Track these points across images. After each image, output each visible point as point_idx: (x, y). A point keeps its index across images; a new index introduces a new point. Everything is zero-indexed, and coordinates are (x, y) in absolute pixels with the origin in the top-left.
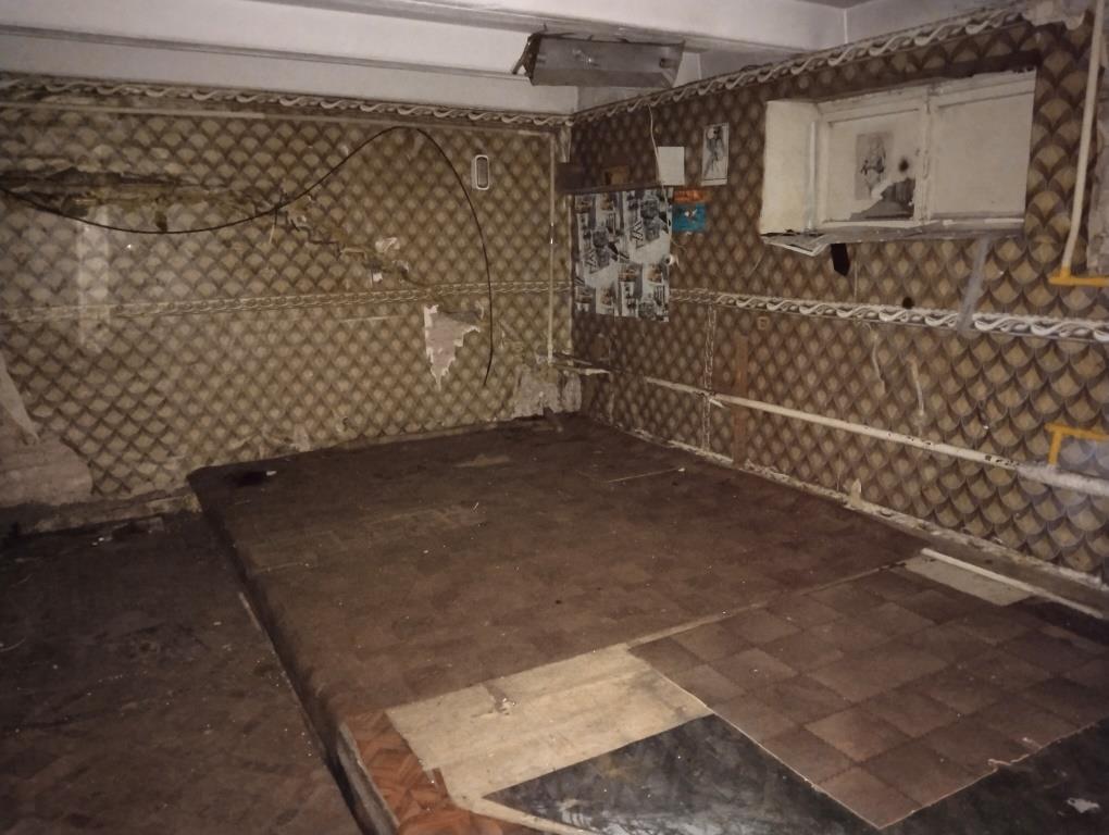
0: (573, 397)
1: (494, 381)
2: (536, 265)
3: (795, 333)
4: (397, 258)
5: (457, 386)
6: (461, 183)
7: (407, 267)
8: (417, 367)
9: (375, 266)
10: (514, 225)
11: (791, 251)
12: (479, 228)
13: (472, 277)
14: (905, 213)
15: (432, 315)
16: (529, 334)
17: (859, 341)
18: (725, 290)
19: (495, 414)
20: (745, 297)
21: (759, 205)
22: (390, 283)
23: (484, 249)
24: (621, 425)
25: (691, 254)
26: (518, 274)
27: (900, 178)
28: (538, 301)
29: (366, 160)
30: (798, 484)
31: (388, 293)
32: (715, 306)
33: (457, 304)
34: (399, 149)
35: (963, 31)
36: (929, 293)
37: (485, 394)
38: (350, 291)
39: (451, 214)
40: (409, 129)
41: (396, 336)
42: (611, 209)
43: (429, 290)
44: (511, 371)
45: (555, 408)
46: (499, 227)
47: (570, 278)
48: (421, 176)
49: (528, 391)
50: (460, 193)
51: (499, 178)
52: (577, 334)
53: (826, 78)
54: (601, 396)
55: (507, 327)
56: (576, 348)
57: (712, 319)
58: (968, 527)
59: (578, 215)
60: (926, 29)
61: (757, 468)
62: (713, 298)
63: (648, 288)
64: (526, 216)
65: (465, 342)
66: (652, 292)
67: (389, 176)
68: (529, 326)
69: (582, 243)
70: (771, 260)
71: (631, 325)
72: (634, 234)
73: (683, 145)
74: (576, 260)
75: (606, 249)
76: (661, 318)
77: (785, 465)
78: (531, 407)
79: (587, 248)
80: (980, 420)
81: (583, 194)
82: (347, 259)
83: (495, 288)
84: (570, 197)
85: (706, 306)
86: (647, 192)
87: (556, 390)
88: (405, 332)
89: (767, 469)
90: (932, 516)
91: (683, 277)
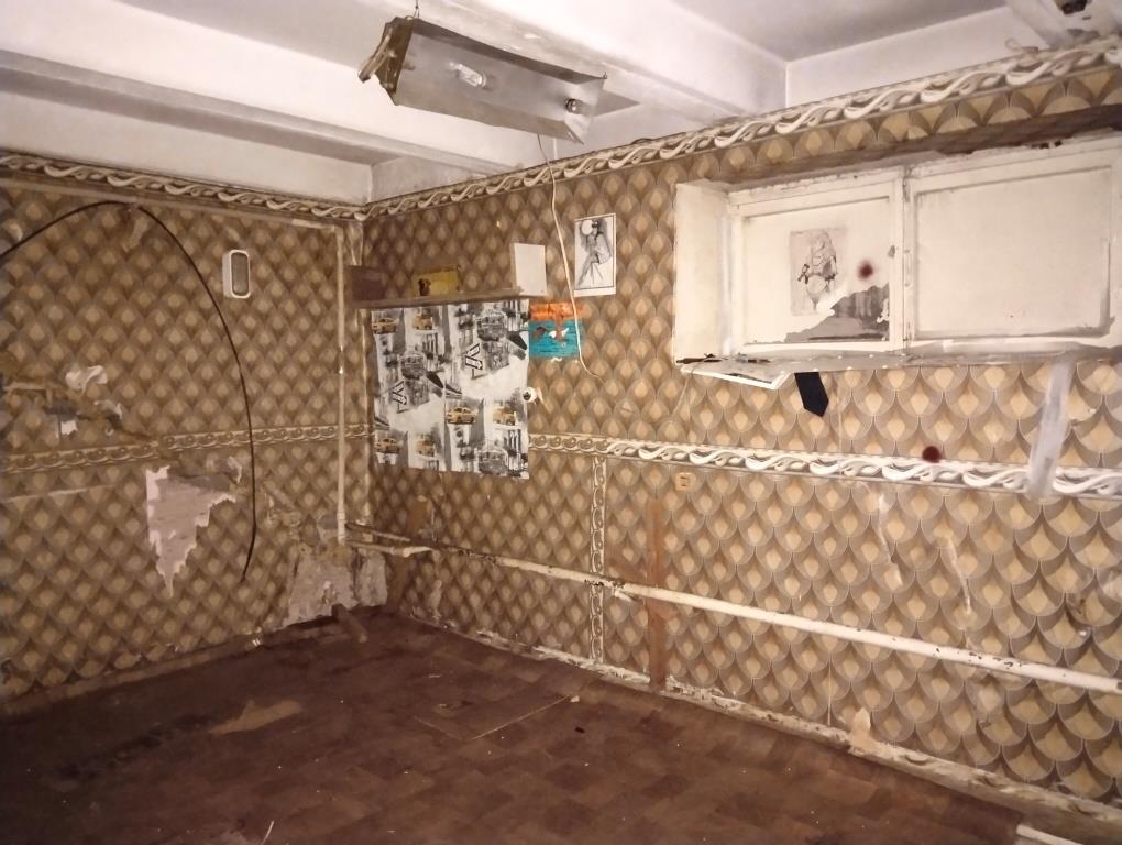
0: (375, 585)
1: (257, 574)
2: (318, 403)
3: (739, 494)
4: (102, 398)
5: (199, 586)
6: (206, 287)
7: (118, 410)
8: (135, 564)
9: (64, 409)
10: (288, 348)
11: (727, 382)
12: (235, 352)
13: (224, 422)
14: (872, 332)
15: (159, 482)
16: (309, 500)
17: (851, 507)
18: (620, 436)
19: (258, 624)
20: (651, 444)
21: (669, 320)
22: (90, 436)
23: (242, 380)
24: (453, 624)
25: (561, 386)
26: (292, 416)
27: (861, 286)
28: (322, 453)
29: (53, 248)
30: (760, 714)
31: (85, 451)
32: (603, 458)
33: (200, 463)
34: (108, 235)
35: (1002, 81)
36: (968, 439)
37: (244, 594)
38: (20, 450)
39: (192, 332)
40: (125, 205)
41: (99, 517)
42: (431, 328)
43: (155, 444)
44: (283, 556)
45: (348, 602)
46: (264, 351)
47: (366, 420)
48: (143, 275)
49: (309, 582)
50: (206, 302)
51: (263, 284)
52: (378, 495)
53: (774, 151)
54: (419, 581)
55: (276, 492)
56: (376, 515)
57: (600, 476)
58: (1067, 781)
59: (377, 337)
60: (939, 80)
61: (687, 689)
62: (601, 446)
63: (494, 433)
64: (304, 336)
65: (213, 519)
66: (501, 440)
67: (91, 275)
68: (309, 488)
69: (383, 373)
70: (694, 395)
71: (467, 483)
72: (468, 361)
73: (541, 243)
74: (374, 394)
75: (424, 380)
76: (516, 474)
77: (736, 686)
78: (313, 606)
79: (392, 380)
80: (1072, 621)
81: (382, 308)
82: (16, 401)
83: (259, 436)
84: (363, 313)
85: (589, 457)
86: (487, 306)
87: (349, 575)
88: (115, 511)
89: (703, 691)
90: (1000, 763)
91: (550, 419)
